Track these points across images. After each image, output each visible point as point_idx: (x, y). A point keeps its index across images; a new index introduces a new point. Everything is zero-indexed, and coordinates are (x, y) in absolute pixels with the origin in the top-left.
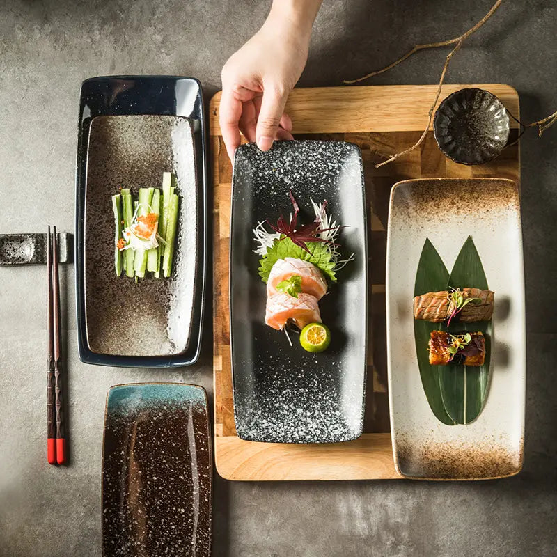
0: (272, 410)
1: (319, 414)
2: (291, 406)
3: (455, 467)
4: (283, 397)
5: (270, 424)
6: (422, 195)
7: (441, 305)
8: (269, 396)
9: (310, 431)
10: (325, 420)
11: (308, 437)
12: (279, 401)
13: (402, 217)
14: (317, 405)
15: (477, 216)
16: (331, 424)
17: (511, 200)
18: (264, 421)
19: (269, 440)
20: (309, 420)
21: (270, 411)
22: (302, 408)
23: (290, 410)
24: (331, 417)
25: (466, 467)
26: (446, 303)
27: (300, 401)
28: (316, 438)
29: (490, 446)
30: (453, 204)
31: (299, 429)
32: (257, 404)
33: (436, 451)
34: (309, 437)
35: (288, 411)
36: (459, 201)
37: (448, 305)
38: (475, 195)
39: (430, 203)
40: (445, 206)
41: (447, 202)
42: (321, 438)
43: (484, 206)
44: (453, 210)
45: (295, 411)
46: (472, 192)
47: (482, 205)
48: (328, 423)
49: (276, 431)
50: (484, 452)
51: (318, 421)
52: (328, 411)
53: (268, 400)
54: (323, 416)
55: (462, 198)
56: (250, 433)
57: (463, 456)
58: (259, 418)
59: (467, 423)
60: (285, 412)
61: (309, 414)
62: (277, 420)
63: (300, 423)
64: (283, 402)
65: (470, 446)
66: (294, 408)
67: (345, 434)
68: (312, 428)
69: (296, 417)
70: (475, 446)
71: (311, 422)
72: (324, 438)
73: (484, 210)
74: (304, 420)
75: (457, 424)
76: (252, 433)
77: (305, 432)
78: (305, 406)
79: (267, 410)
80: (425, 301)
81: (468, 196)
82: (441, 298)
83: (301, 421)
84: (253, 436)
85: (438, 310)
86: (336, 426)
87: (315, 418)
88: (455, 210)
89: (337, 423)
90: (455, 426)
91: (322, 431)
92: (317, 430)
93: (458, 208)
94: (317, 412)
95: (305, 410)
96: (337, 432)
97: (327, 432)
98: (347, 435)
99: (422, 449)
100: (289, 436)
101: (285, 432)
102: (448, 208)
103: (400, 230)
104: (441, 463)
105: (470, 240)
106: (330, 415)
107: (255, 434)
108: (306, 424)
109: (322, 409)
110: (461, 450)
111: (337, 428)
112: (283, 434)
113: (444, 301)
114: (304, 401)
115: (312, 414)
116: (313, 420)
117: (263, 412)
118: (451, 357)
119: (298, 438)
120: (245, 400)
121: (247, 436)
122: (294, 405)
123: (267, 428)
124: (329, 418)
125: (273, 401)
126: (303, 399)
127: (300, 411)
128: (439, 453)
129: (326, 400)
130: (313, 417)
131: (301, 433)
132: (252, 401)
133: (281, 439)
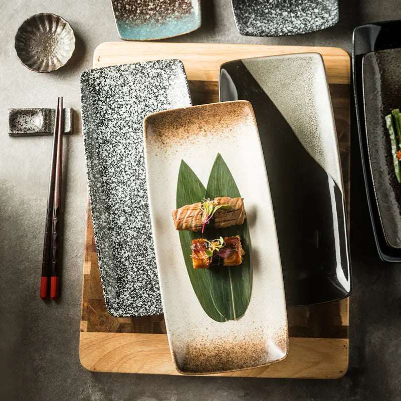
0: (263, 15)
1: (301, 14)
2: (278, 10)
3: (230, 359)
4: (270, 4)
5: (263, 24)
6: (172, 124)
7: (195, 214)
8: (259, 5)
9: (295, 26)
10: (307, 18)
11: (294, 30)
12: (268, 8)
13: (157, 144)
14: (298, 7)
15: (223, 136)
16: (312, 19)
17: (248, 117)
18: (258, 22)
19: (264, 34)
20: (293, 19)
21: (262, 15)
22: (286, 11)
23: (277, 14)
24: (311, 14)
25: (239, 358)
26: (200, 212)
27: (284, 6)
28: (301, 30)
29: (260, 337)
30: (201, 128)
31: (287, 25)
32: (251, 10)
33: (211, 347)
34: (296, 30)
35: (275, 14)
36: (206, 125)
37: (202, 214)
38: (218, 118)
39: (181, 130)
40: (193, 131)
41: (194, 127)
42: (306, 29)
43: (227, 126)
44: (201, 133)
45: (281, 14)
46: (214, 116)
47: (225, 126)
48: (310, 19)
49: (268, 28)
50: (255, 342)
51: (301, 19)
52: (308, 10)
53: (259, 7)
54: (305, 14)
55: (207, 122)
56: (248, 30)
57: (237, 348)
58: (254, 20)
59: (237, 317)
60: (274, 15)
61: (293, 15)
62: (268, 21)
63: (286, 22)
64: (271, 8)
65: (242, 338)
66: (280, 12)
67: (325, 23)
68: (296, 24)
69: (283, 18)
70: (247, 338)
71: (296, 20)
72: (308, 29)
73: (228, 130)
74: (290, 19)
75: (228, 320)
76: (250, 30)
77: (292, 27)
78: (289, 10)
79: (259, 15)
80: (182, 213)
81: (212, 119)
82: (195, 209)
83: (287, 20)
84: (250, 32)
85: (194, 219)
86: (316, 19)
87: (298, 17)
88: (203, 133)
89: (317, 17)
90: (226, 322)
91: (306, 24)
92: (302, 25)
93: (205, 131)
94: (299, 13)
95: (289, 12)
96: (317, 23)
97: (309, 24)
98: (327, 23)
99: (199, 346)
100: (280, 30)
101: (276, 29)
102: (196, 132)
103: (156, 155)
104: (217, 357)
105: (219, 157)
106: (310, 13)
107: (252, 30)
108: (292, 22)
109: (303, 10)
110: (235, 343)
111: (317, 21)
112: (275, 30)
113: (198, 211)
114: (287, 6)
115: (296, 15)
116: (297, 18)
117: (255, 16)
118: (210, 260)
119: (287, 32)
120: (241, 6)
121: (246, 32)
122: (280, 10)
123: (260, 26)
124: (309, 16)
125: (263, 8)
126: (286, 5)
127: (285, 14)
128: (215, 348)
129: (305, 4)
130: (296, 17)
131: (289, 28)
132: (246, 8)
133: (273, 33)
